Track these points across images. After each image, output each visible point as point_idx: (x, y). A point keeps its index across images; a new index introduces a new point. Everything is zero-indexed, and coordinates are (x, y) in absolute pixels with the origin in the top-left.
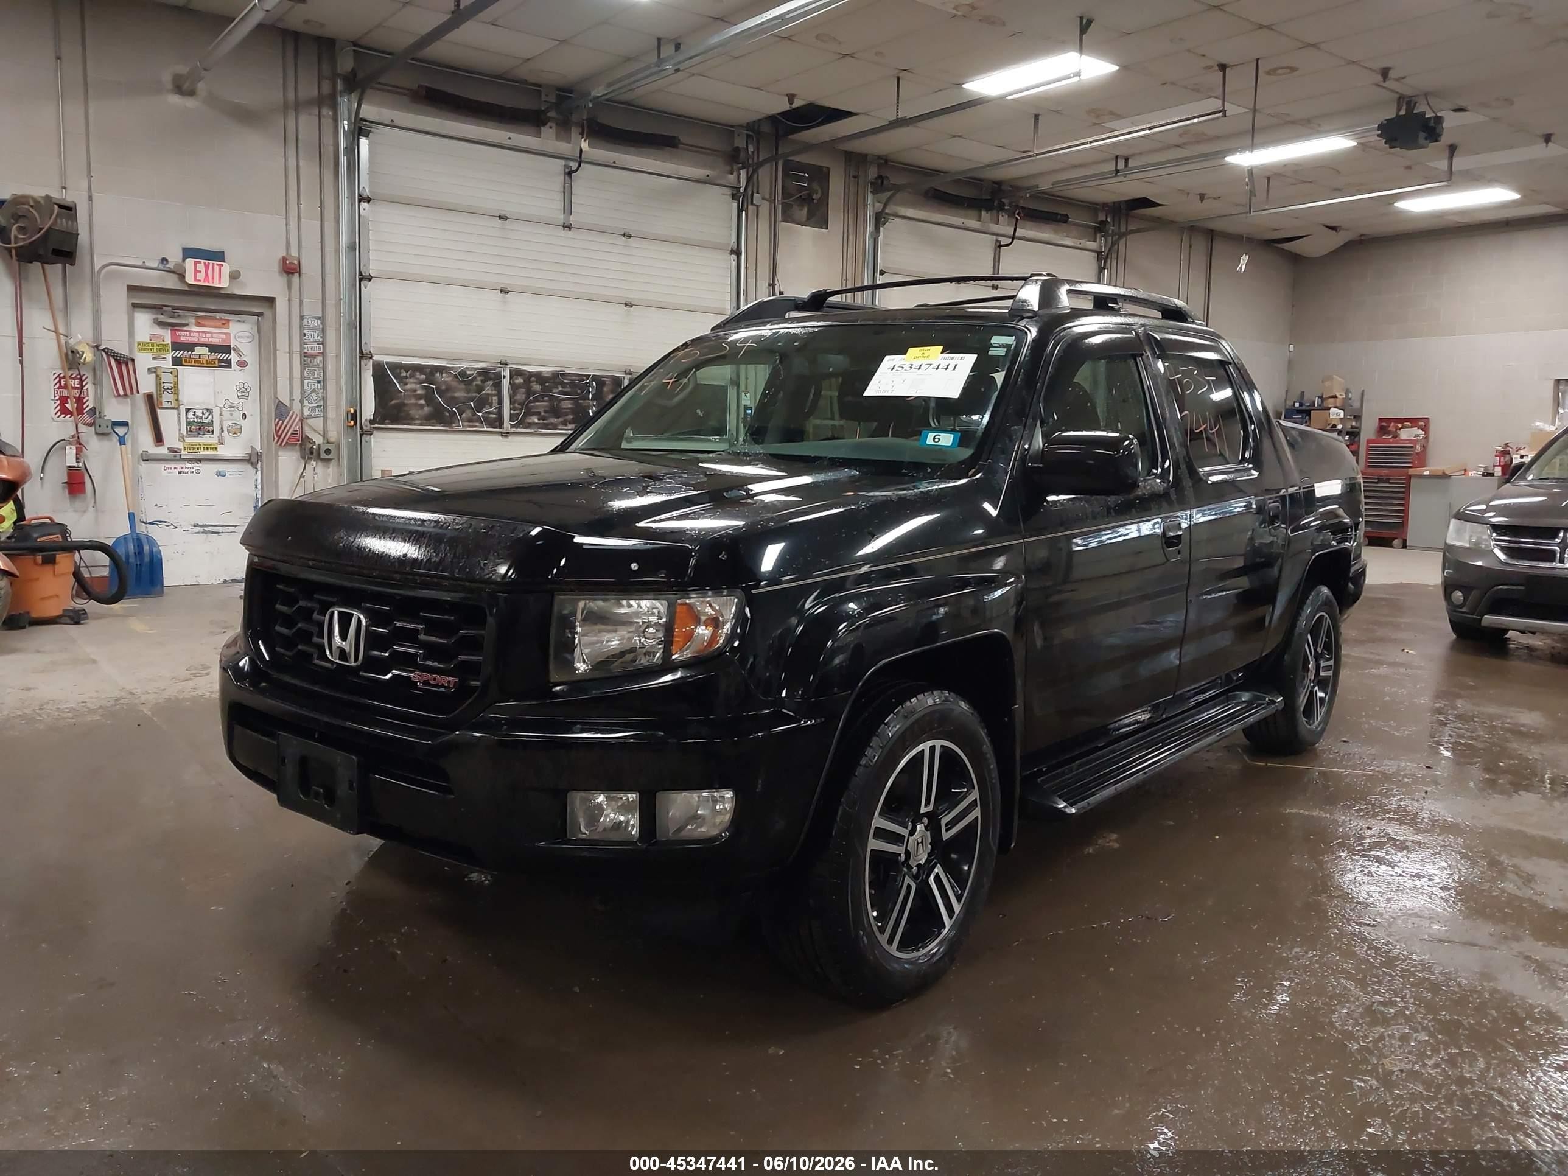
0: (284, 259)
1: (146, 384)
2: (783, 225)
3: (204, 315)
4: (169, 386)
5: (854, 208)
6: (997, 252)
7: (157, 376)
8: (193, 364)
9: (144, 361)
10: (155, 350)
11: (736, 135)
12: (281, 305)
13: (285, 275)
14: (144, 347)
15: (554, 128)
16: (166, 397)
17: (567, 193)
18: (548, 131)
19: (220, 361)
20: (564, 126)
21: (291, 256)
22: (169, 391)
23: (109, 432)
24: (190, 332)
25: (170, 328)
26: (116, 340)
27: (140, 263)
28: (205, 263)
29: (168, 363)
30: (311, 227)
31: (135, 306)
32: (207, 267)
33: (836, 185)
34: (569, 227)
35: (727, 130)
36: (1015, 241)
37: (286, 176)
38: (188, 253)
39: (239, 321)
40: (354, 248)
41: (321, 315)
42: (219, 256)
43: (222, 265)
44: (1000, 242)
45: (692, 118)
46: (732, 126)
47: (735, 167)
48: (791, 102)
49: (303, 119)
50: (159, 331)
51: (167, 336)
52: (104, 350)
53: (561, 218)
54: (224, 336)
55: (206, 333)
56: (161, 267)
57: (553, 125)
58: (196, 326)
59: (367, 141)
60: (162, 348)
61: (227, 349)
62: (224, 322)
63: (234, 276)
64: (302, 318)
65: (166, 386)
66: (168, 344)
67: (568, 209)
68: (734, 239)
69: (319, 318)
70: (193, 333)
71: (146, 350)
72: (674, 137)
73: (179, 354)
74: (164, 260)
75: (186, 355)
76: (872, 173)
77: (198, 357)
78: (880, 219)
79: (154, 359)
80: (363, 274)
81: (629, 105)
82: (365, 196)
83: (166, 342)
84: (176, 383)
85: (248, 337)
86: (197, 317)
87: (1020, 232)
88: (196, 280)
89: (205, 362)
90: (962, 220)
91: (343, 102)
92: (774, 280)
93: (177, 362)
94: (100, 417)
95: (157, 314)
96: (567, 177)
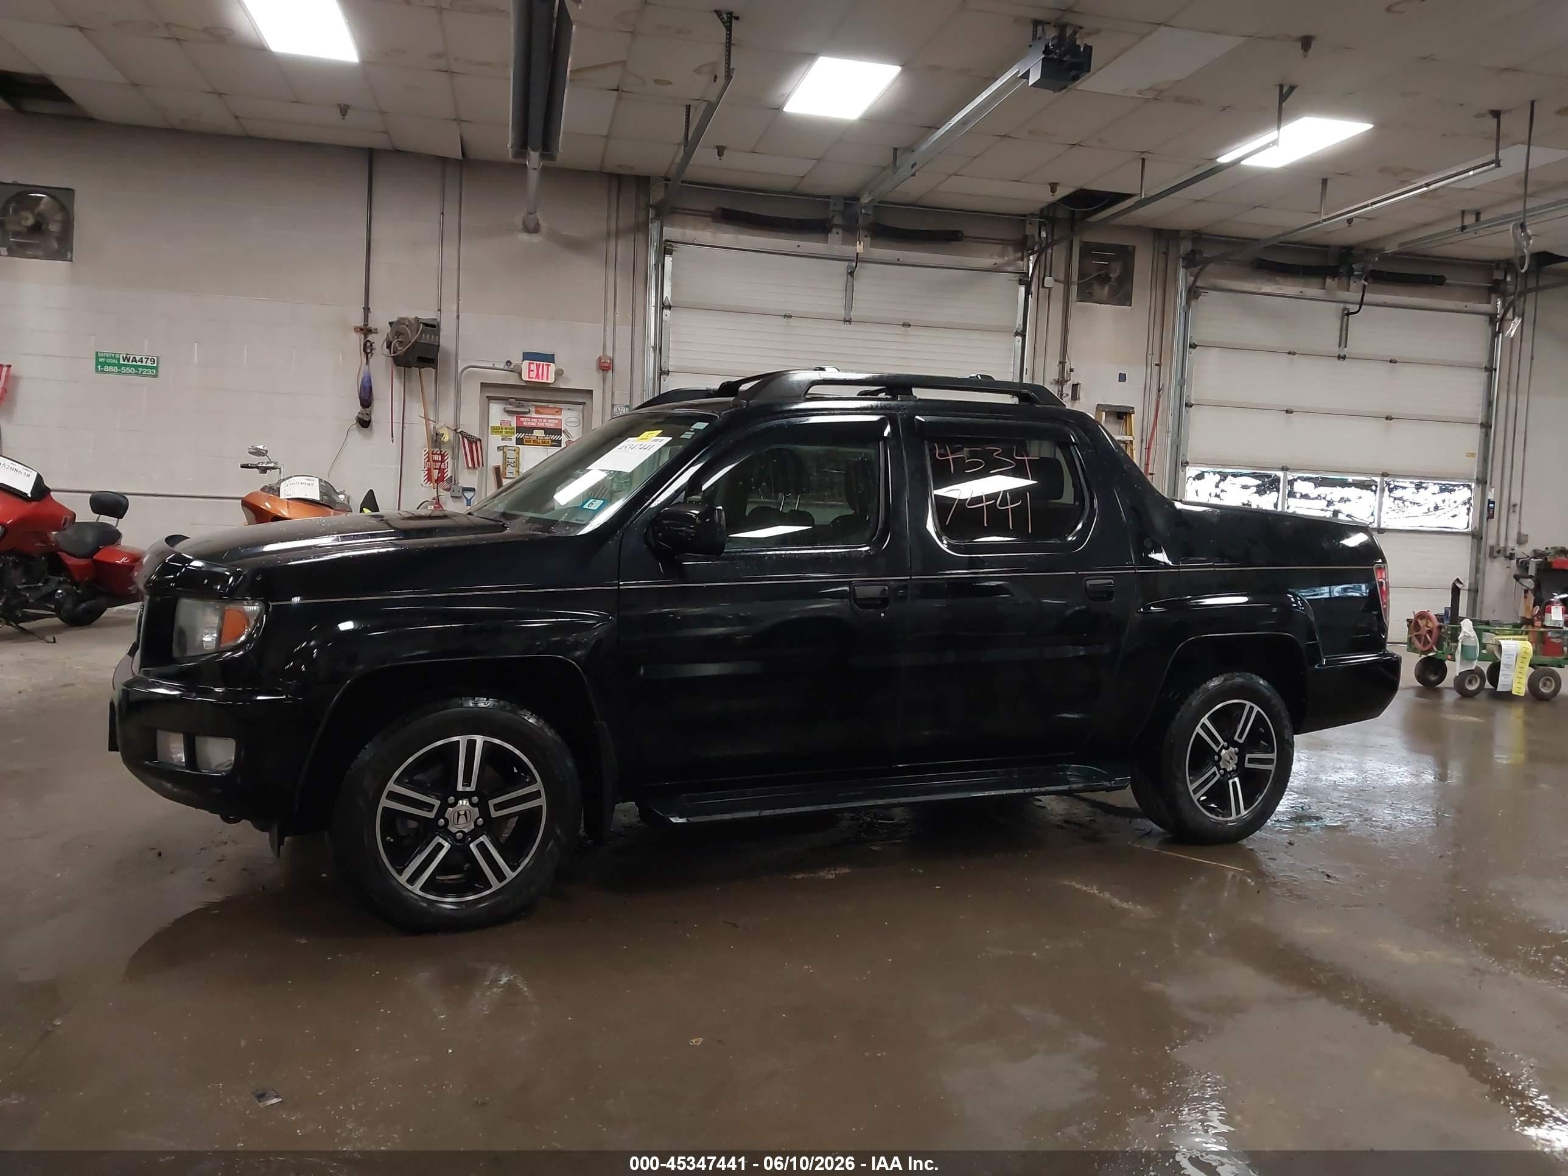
0: (600, 358)
1: (494, 459)
2: (1076, 306)
3: (542, 405)
4: (512, 461)
5: (1163, 282)
6: (1345, 320)
7: (504, 453)
8: (532, 443)
9: (495, 441)
10: (504, 432)
11: (1027, 224)
12: (597, 395)
13: (601, 371)
14: (496, 430)
15: (841, 235)
16: (510, 469)
17: (849, 289)
18: (835, 237)
19: (553, 441)
20: (851, 231)
21: (606, 356)
22: (512, 465)
23: (460, 496)
24: (531, 418)
25: (516, 415)
26: (471, 425)
27: (491, 366)
28: (537, 364)
29: (512, 443)
30: (624, 331)
31: (490, 398)
32: (538, 367)
33: (1143, 265)
34: (850, 321)
35: (1020, 219)
36: (1363, 307)
37: (606, 292)
38: (527, 356)
39: (569, 409)
40: (659, 349)
41: (628, 404)
42: (549, 358)
43: (550, 365)
44: (1348, 309)
45: (983, 212)
46: (1025, 216)
47: (1025, 254)
48: (1053, 190)
49: (621, 242)
50: (507, 418)
51: (513, 421)
52: (460, 433)
53: (842, 313)
54: (557, 421)
55: (543, 419)
56: (506, 368)
57: (840, 231)
58: (536, 413)
59: (671, 258)
60: (509, 431)
61: (558, 431)
62: (557, 410)
63: (559, 373)
64: (613, 406)
65: (510, 461)
66: (514, 428)
67: (849, 306)
68: (1020, 321)
69: (627, 406)
70: (533, 419)
71: (497, 433)
72: (958, 231)
73: (521, 436)
74: (509, 363)
75: (526, 436)
76: (1186, 247)
77: (536, 438)
78: (1193, 293)
79: (503, 439)
80: (663, 369)
81: (915, 206)
82: (667, 304)
83: (512, 426)
84: (518, 459)
85: (576, 422)
86: (536, 406)
87: (1368, 297)
88: (529, 377)
89: (541, 442)
90: (1301, 289)
91: (654, 228)
92: (1064, 358)
93: (519, 441)
94: (455, 484)
95: (507, 405)
96: (849, 276)
